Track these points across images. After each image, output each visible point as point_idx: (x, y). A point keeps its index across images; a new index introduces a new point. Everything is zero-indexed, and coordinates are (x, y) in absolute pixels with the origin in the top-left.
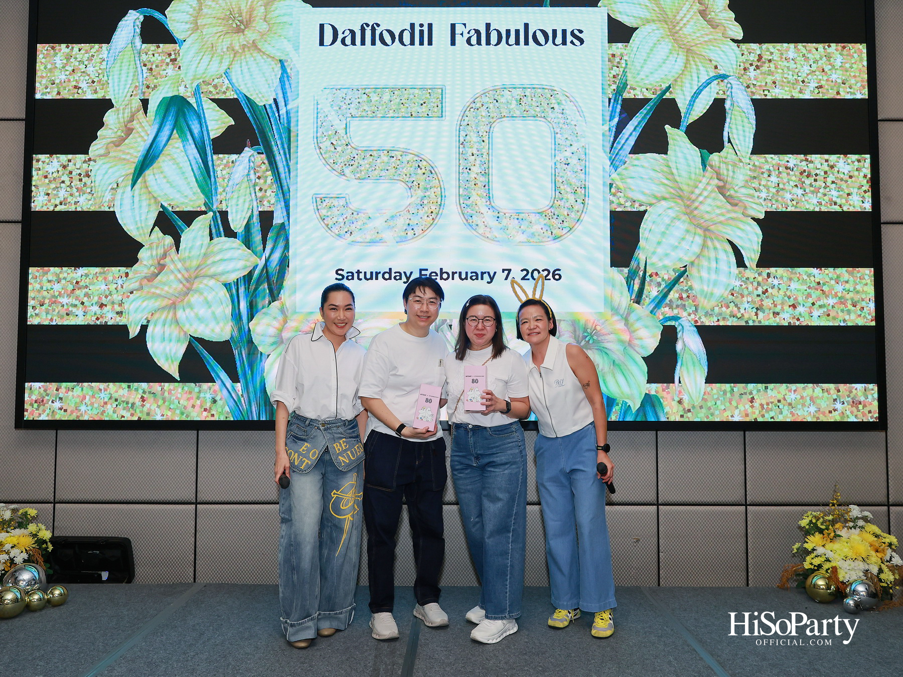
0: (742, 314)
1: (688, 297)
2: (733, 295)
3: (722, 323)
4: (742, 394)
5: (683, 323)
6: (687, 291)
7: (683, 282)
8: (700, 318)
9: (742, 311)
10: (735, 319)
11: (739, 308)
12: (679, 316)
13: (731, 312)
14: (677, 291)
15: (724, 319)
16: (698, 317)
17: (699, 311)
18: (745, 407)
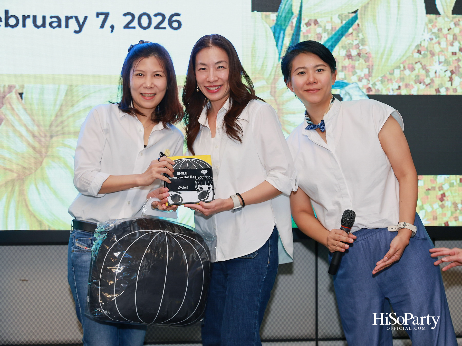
0: (432, 80)
1: (359, 54)
2: (419, 52)
3: (404, 92)
4: (429, 190)
5: (351, 92)
6: (357, 46)
7: (351, 33)
8: (374, 84)
9: (432, 74)
10: (422, 86)
11: (427, 71)
12: (346, 81)
13: (417, 76)
14: (344, 47)
15: (407, 86)
16: (371, 82)
17: (373, 74)
18: (432, 207)
